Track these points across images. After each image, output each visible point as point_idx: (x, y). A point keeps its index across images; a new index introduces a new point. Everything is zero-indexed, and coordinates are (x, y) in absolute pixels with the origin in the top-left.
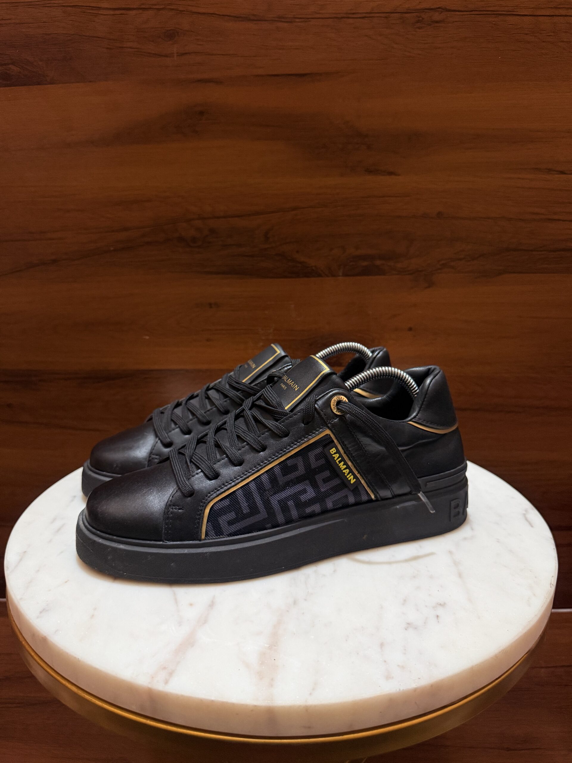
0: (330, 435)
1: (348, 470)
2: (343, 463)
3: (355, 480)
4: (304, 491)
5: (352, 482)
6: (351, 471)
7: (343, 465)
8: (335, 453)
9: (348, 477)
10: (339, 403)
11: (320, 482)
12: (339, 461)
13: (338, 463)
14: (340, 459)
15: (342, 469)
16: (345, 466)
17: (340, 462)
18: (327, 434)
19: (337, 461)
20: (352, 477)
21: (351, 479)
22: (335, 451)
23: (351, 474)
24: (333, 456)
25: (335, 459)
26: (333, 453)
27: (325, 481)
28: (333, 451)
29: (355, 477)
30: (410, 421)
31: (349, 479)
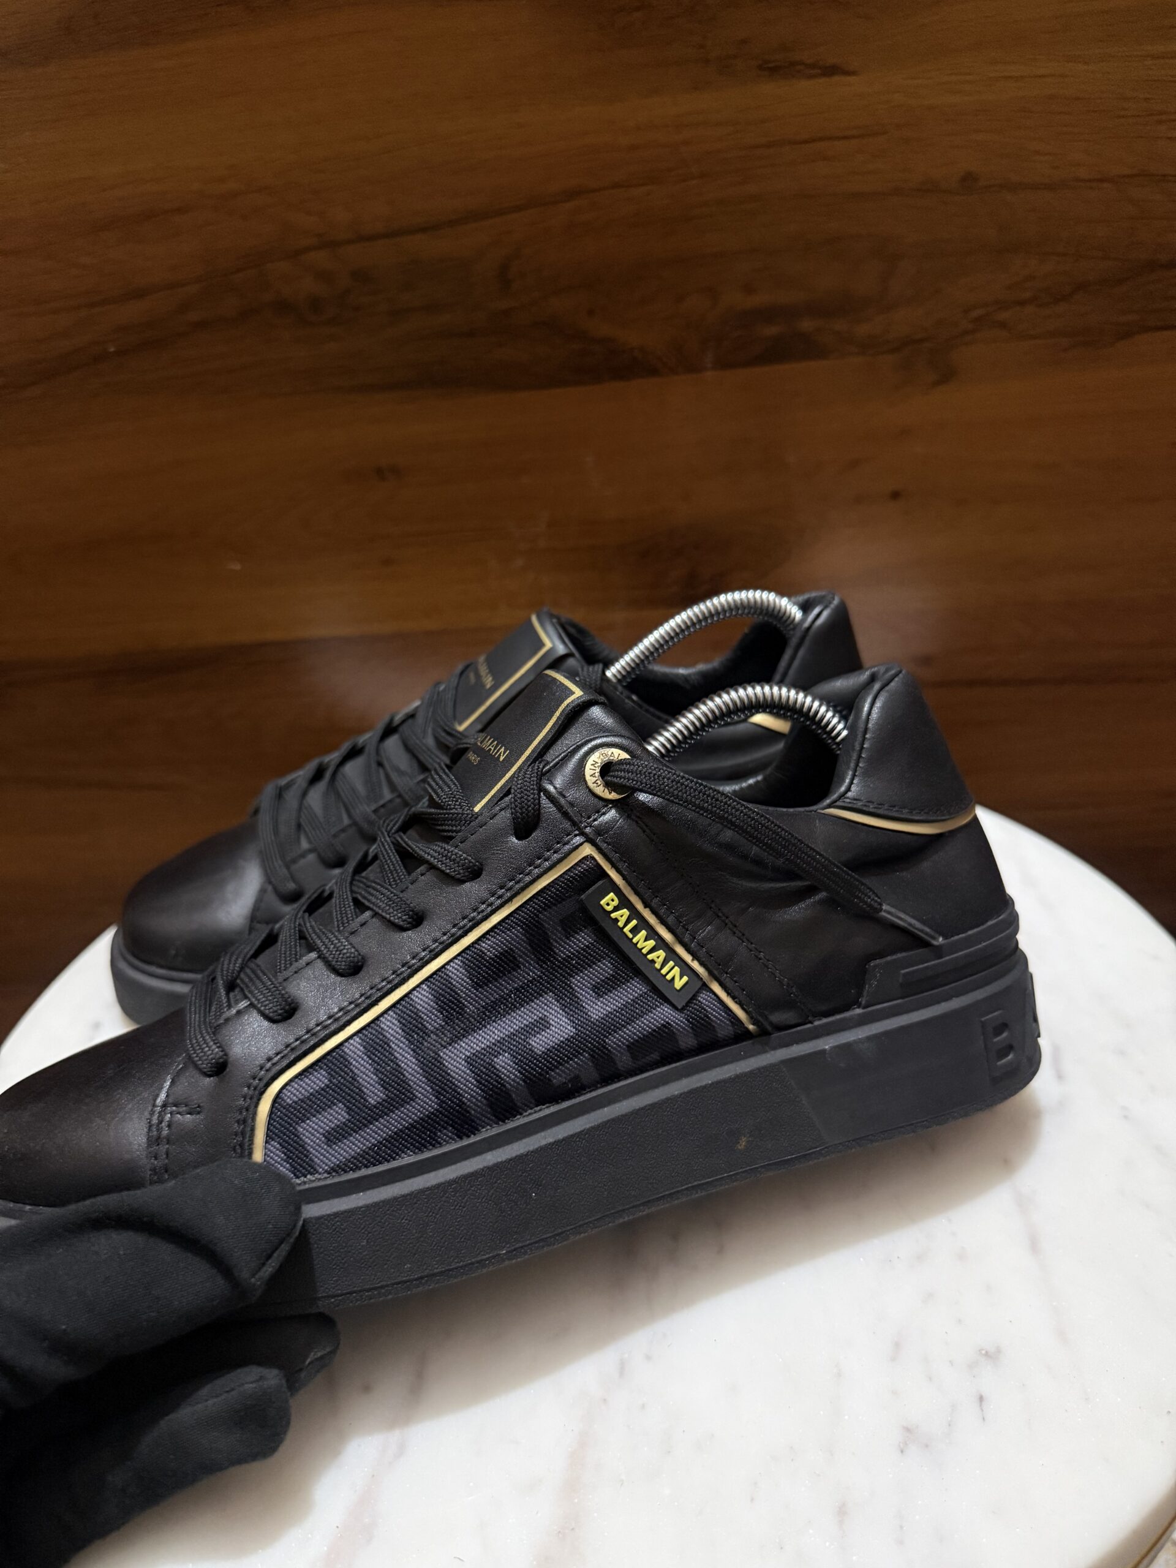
0: (593, 858)
1: (661, 954)
2: (643, 933)
3: (685, 979)
4: (542, 1024)
5: (679, 984)
6: (671, 954)
7: (646, 940)
8: (616, 909)
9: (664, 971)
10: (606, 769)
11: (585, 996)
12: (631, 931)
13: (630, 936)
14: (634, 922)
15: (644, 951)
16: (651, 943)
17: (635, 931)
18: (586, 858)
19: (626, 930)
20: (677, 970)
21: (673, 978)
22: (616, 902)
23: (671, 963)
24: (613, 915)
25: (621, 924)
26: (609, 908)
27: (601, 989)
28: (609, 901)
29: (686, 969)
30: (829, 806)
31: (669, 977)
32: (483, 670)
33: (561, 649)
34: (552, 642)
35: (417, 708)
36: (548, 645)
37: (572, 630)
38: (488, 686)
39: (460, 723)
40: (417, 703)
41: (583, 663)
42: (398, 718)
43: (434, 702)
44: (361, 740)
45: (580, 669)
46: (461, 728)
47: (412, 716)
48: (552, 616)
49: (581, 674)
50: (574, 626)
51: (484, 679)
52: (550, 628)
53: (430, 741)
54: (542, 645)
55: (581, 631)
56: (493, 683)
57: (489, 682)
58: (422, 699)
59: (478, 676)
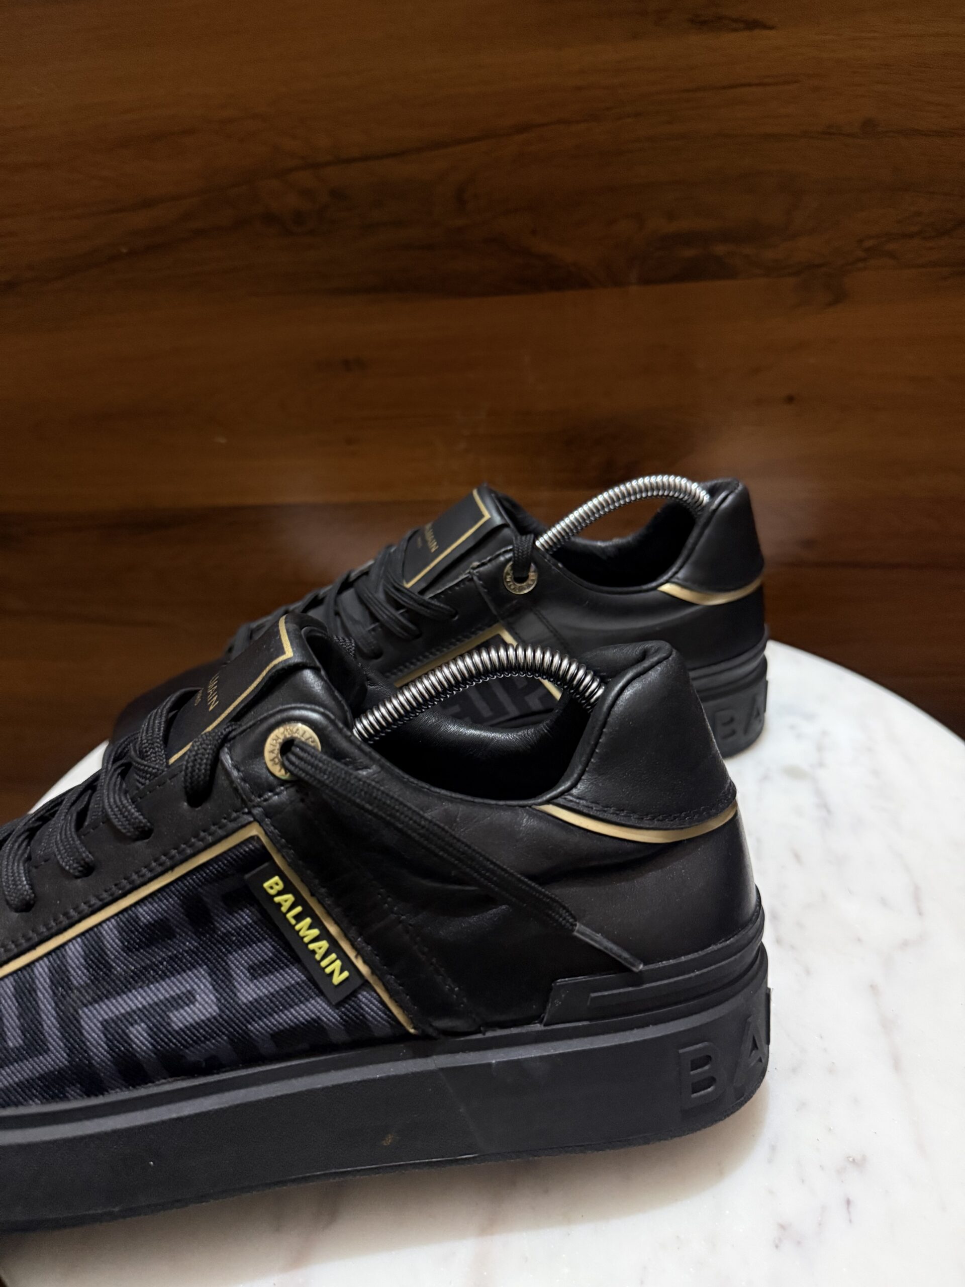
0: (258, 838)
1: (324, 945)
2: (308, 921)
3: (346, 974)
4: (189, 998)
5: (337, 979)
6: (335, 946)
7: (310, 927)
8: (280, 893)
9: (324, 964)
10: (287, 746)
11: (240, 976)
12: (295, 917)
13: (293, 922)
14: (299, 909)
15: (306, 940)
16: (315, 932)
17: (299, 918)
18: (252, 838)
19: (290, 916)
20: (338, 963)
21: (332, 973)
22: (281, 886)
23: (333, 956)
24: (277, 899)
25: (284, 909)
26: (272, 892)
27: (257, 971)
28: (273, 884)
29: (347, 964)
30: (548, 802)
31: (328, 970)
32: (429, 536)
33: (498, 520)
34: (490, 514)
35: (370, 567)
36: (487, 516)
37: (507, 504)
38: (433, 550)
39: (408, 582)
40: (371, 562)
41: (517, 533)
42: (353, 575)
43: (386, 562)
44: (322, 592)
45: (514, 538)
46: (409, 585)
47: (366, 573)
48: (491, 491)
49: (514, 542)
50: (508, 500)
51: (429, 544)
52: (489, 501)
53: (381, 596)
54: (482, 516)
55: (514, 505)
56: (437, 547)
57: (434, 546)
58: (376, 560)
59: (425, 542)
